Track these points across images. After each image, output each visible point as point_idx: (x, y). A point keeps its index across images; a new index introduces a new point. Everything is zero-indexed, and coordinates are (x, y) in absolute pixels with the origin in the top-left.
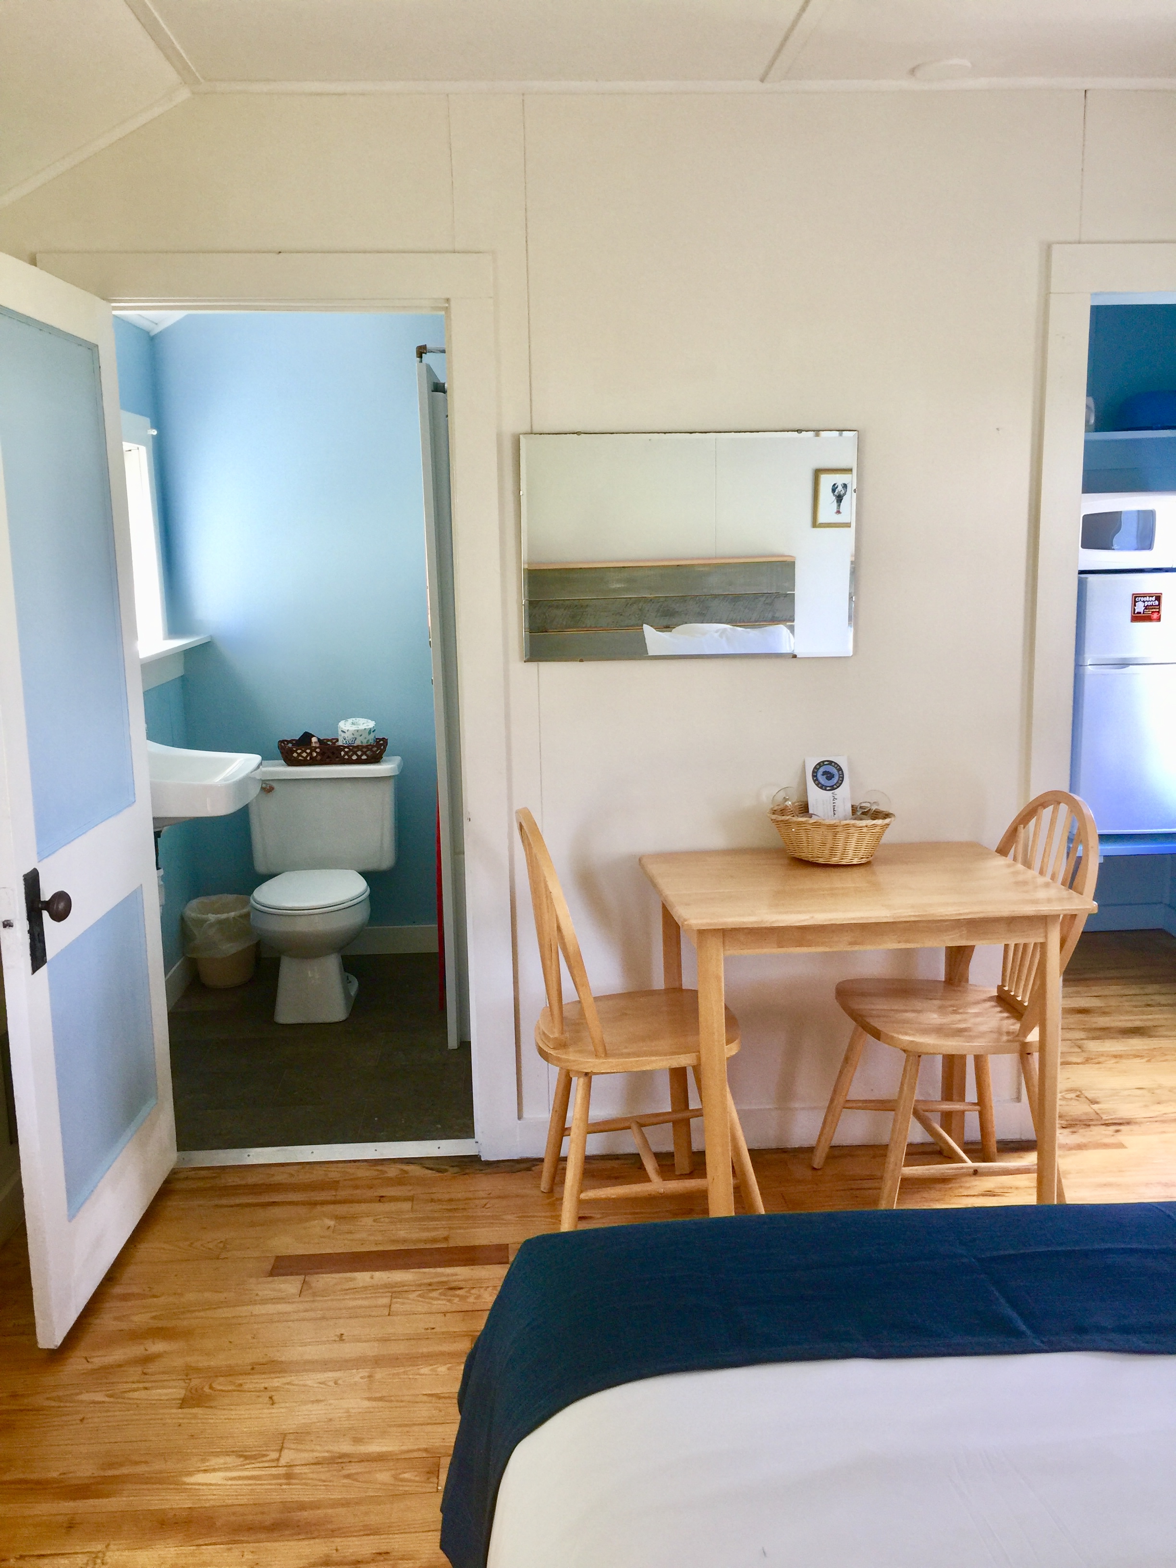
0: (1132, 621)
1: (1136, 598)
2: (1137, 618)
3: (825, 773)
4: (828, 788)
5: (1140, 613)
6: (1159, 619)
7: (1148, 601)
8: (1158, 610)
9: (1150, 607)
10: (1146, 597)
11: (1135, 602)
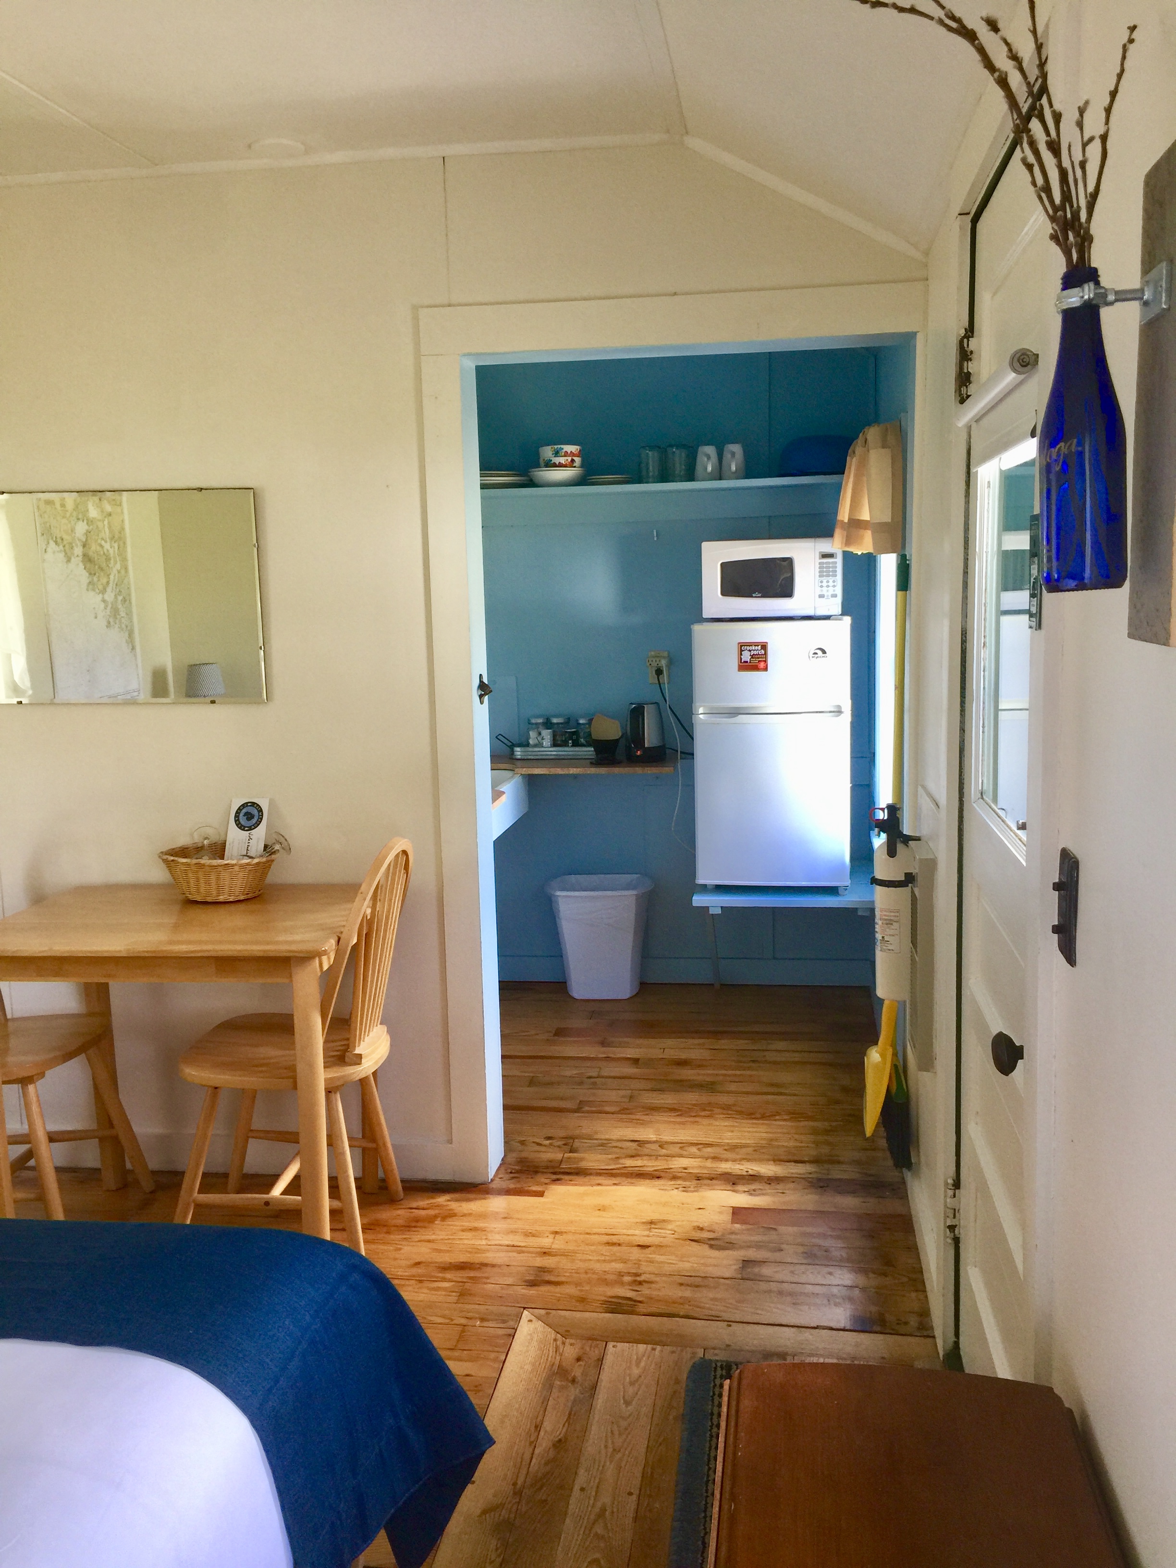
0: (739, 671)
1: (742, 647)
2: (745, 666)
3: (246, 814)
4: (246, 829)
5: (747, 662)
6: (766, 669)
7: (754, 650)
8: (764, 659)
9: (756, 656)
10: (752, 645)
11: (742, 651)
